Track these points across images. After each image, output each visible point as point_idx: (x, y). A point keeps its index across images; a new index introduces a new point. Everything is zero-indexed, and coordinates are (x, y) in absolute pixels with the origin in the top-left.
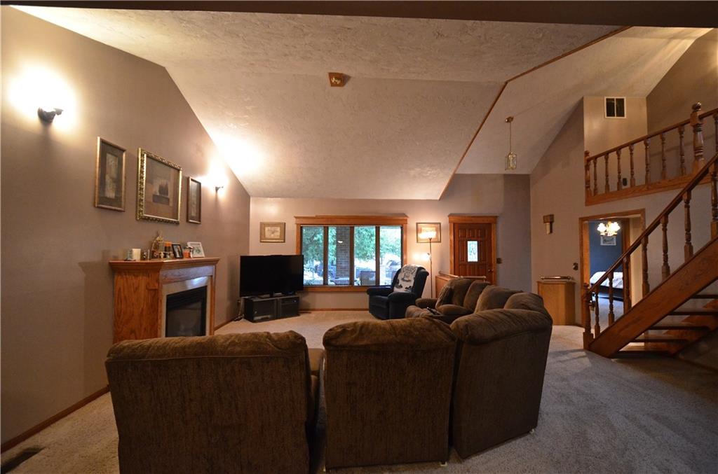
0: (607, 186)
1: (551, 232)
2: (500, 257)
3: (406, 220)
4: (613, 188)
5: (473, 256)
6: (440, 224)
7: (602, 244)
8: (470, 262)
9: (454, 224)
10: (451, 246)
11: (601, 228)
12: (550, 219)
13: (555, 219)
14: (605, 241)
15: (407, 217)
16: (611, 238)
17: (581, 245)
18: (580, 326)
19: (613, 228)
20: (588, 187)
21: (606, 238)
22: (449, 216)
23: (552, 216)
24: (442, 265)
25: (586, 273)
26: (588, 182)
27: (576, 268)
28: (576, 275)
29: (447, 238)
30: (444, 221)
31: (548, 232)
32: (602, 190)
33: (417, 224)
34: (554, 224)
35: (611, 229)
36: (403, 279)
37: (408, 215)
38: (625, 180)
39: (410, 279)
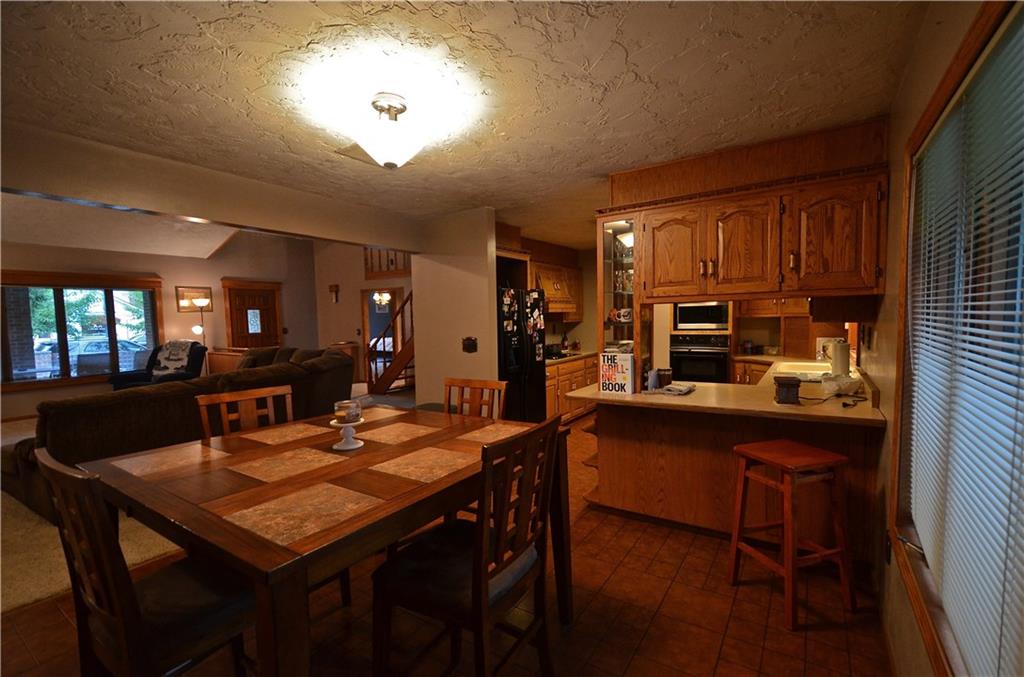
0: (380, 267)
1: (337, 300)
2: (286, 326)
3: (160, 282)
4: (384, 268)
5: (254, 326)
6: (210, 288)
7: (377, 311)
8: (253, 334)
9: (229, 289)
10: (226, 316)
11: (376, 297)
12: (335, 289)
13: (340, 288)
14: (379, 309)
15: (160, 277)
16: (385, 306)
17: (363, 314)
18: (363, 382)
19: (385, 298)
20: (366, 264)
21: (380, 306)
22: (222, 280)
23: (337, 286)
24: (216, 337)
25: (368, 337)
26: (366, 260)
27: (359, 334)
28: (359, 340)
29: (222, 306)
30: (216, 286)
31: (334, 301)
32: (376, 269)
33: (176, 288)
34: (340, 294)
35: (384, 298)
36: (168, 359)
37: (161, 276)
38: (392, 261)
39: (180, 357)
